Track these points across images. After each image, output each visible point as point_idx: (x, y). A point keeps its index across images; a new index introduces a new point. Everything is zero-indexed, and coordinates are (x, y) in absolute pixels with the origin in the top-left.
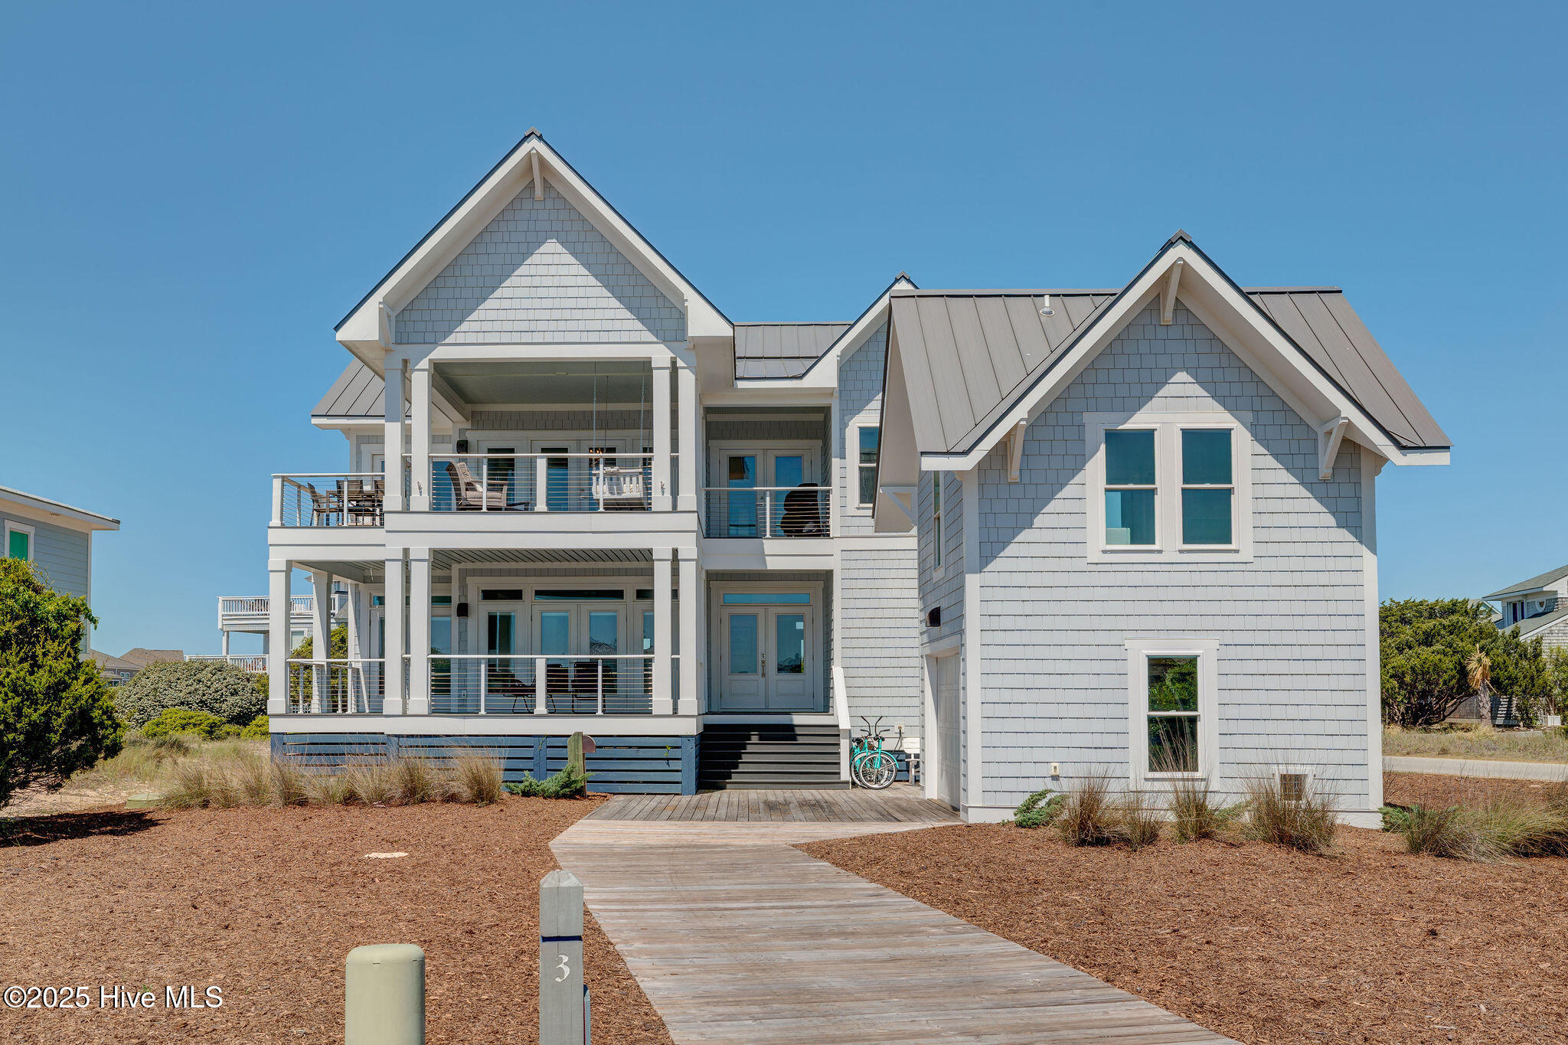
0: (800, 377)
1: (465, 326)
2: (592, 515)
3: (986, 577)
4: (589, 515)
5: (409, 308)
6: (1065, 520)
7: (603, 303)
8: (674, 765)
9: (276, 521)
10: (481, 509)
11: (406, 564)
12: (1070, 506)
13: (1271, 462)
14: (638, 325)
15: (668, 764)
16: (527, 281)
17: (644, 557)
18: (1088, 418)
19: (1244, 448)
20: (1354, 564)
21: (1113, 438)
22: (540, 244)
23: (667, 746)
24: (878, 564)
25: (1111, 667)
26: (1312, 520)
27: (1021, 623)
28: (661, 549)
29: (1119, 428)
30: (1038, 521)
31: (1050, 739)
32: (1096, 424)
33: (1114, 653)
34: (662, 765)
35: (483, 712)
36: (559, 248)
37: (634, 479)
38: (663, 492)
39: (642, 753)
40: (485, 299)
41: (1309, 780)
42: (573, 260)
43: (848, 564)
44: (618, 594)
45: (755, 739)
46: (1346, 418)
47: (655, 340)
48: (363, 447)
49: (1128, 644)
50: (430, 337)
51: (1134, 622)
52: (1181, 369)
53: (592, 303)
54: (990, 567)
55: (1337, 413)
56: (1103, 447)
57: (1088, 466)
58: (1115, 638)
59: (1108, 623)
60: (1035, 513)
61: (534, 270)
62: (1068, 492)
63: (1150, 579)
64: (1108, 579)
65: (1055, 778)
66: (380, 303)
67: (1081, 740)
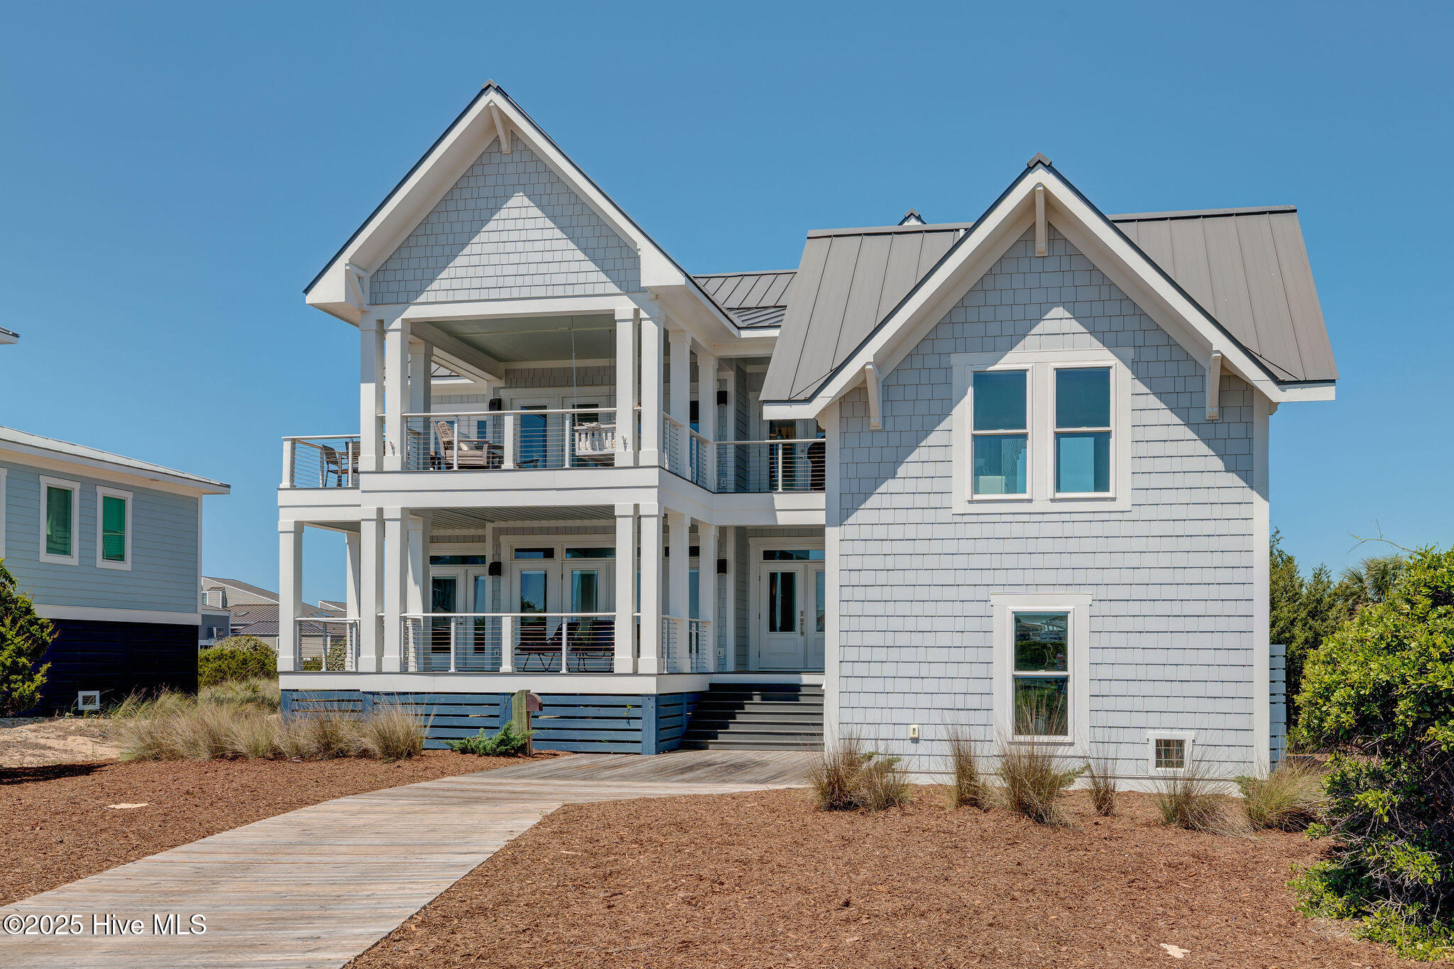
1: (436, 284)
2: (556, 471)
3: (848, 530)
4: (554, 471)
5: (383, 267)
6: (929, 469)
7: (568, 256)
9: (286, 483)
10: (453, 468)
11: (381, 524)
12: (938, 454)
13: (1153, 401)
14: (603, 277)
15: (628, 723)
16: (494, 237)
17: (607, 512)
18: (956, 360)
19: (1124, 385)
20: (1244, 511)
21: (983, 381)
22: (508, 198)
23: (627, 704)
25: (976, 624)
26: (1194, 464)
27: (882, 578)
28: (623, 504)
29: (989, 369)
30: (901, 471)
31: (910, 700)
32: (964, 365)
33: (978, 609)
34: (622, 724)
36: (526, 201)
38: (625, 447)
40: (455, 257)
42: (539, 213)
45: (755, 699)
46: (1218, 351)
47: (618, 291)
49: (994, 600)
50: (403, 297)
51: (1000, 577)
52: (1057, 304)
53: (558, 256)
54: (851, 520)
55: (1210, 346)
56: (970, 390)
57: (956, 411)
58: (981, 593)
59: (974, 577)
60: (899, 462)
61: (501, 226)
62: (933, 439)
63: (1017, 530)
64: (974, 531)
65: (915, 740)
66: (346, 264)
67: (947, 701)
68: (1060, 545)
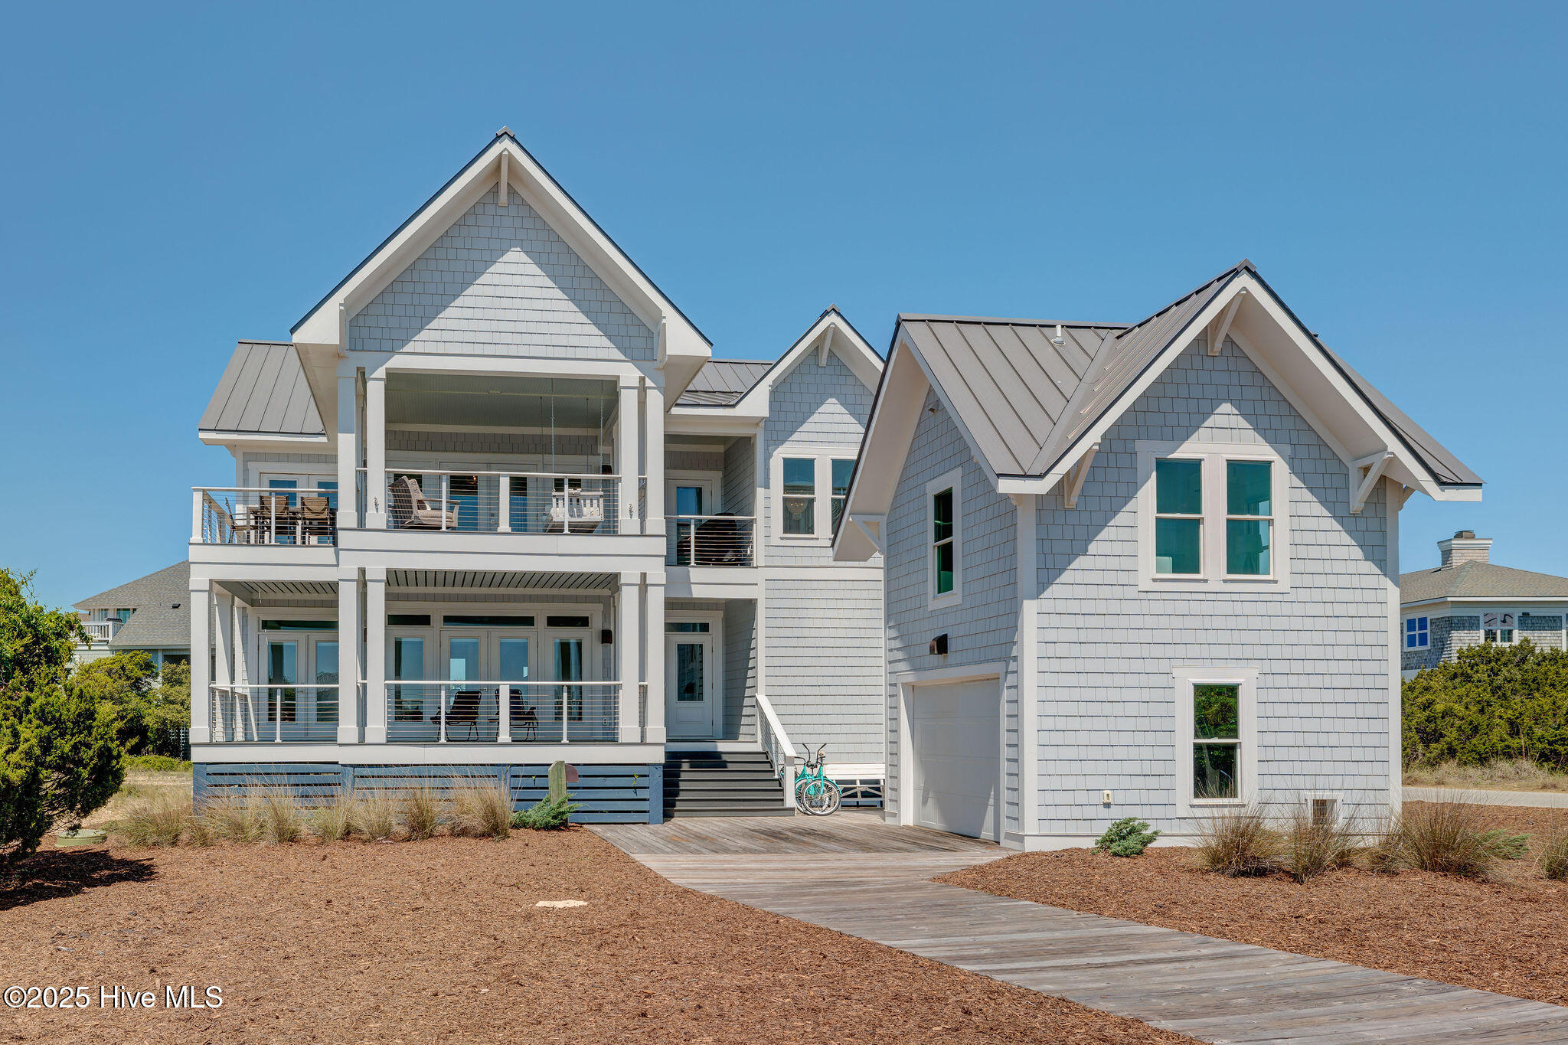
0: (733, 406)
1: (423, 335)
2: (559, 537)
3: (1044, 603)
4: (555, 537)
5: (364, 313)
6: (1117, 548)
7: (570, 317)
8: (642, 794)
9: (196, 538)
10: (440, 528)
11: (362, 585)
12: (1124, 534)
13: (1307, 495)
14: (606, 342)
15: (635, 793)
16: (489, 291)
18: (1140, 446)
19: (1282, 478)
20: (1380, 596)
21: (1165, 467)
22: (504, 252)
23: (636, 774)
24: (801, 594)
25: (1160, 695)
27: (1076, 650)
28: (629, 573)
29: (1168, 457)
30: (1092, 548)
31: (1102, 767)
32: (1148, 452)
33: (1162, 680)
34: (630, 794)
35: (443, 740)
36: (524, 258)
37: (595, 502)
38: (631, 515)
39: (610, 782)
40: (445, 307)
41: (1338, 806)
42: (538, 271)
43: (771, 594)
44: (530, 621)
45: (685, 767)
46: (1392, 453)
47: (623, 358)
48: (250, 465)
49: (1176, 672)
50: (386, 345)
51: (1180, 651)
52: (1226, 400)
53: (558, 317)
54: (1046, 594)
55: (1385, 448)
56: (1154, 474)
57: (1140, 494)
58: (1164, 666)
59: (1157, 651)
60: (1089, 540)
61: (497, 280)
62: (1121, 518)
63: (1195, 607)
64: (1157, 607)
65: (1107, 805)
66: (341, 305)
67: (1135, 768)
68: (1232, 623)
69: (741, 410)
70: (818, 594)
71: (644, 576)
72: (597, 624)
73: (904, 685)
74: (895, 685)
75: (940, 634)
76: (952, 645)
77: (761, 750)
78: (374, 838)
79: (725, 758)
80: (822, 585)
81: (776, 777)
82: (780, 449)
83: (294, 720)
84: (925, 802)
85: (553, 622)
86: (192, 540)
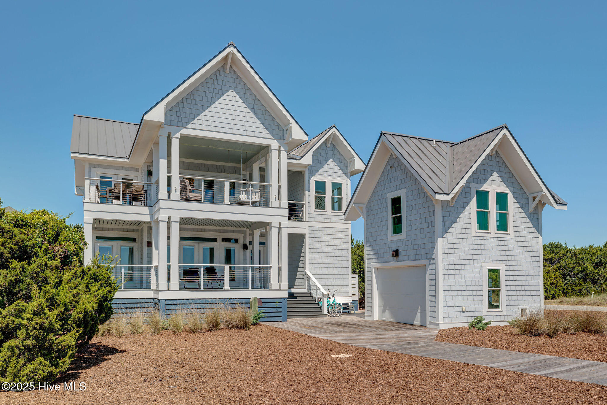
0: (300, 159)
1: (195, 121)
2: (248, 207)
3: (444, 240)
6: (465, 221)
7: (252, 120)
8: (279, 310)
10: (201, 201)
11: (169, 223)
12: (467, 215)
14: (266, 131)
15: (277, 309)
16: (222, 106)
18: (471, 185)
19: (511, 199)
20: (537, 240)
21: (479, 193)
22: (227, 91)
23: (277, 302)
25: (477, 273)
26: (526, 225)
27: (454, 256)
28: (275, 222)
29: (480, 189)
30: (458, 220)
31: (462, 298)
32: (474, 187)
33: (478, 268)
34: (275, 310)
35: (202, 289)
36: (235, 94)
37: (257, 193)
38: (275, 200)
39: (267, 305)
40: (204, 111)
41: (527, 310)
42: (241, 100)
43: (312, 232)
44: (214, 240)
46: (544, 193)
47: (272, 138)
48: (92, 169)
49: (483, 265)
50: (180, 124)
51: (483, 257)
52: (495, 171)
53: (248, 119)
54: (445, 236)
56: (476, 195)
57: (472, 202)
58: (479, 262)
59: (477, 257)
60: (457, 217)
61: (224, 102)
62: (466, 210)
63: (488, 242)
64: (477, 242)
65: (463, 312)
66: (165, 105)
67: (470, 298)
68: (498, 248)
69: (302, 162)
70: (327, 233)
71: (280, 224)
72: (241, 242)
73: (374, 267)
74: (370, 268)
75: (395, 249)
76: (400, 253)
77: (307, 292)
78: (197, 331)
79: (295, 295)
80: (328, 229)
81: (317, 302)
82: (314, 177)
83: (132, 280)
84: (384, 311)
85: (225, 240)
86: (85, 201)
